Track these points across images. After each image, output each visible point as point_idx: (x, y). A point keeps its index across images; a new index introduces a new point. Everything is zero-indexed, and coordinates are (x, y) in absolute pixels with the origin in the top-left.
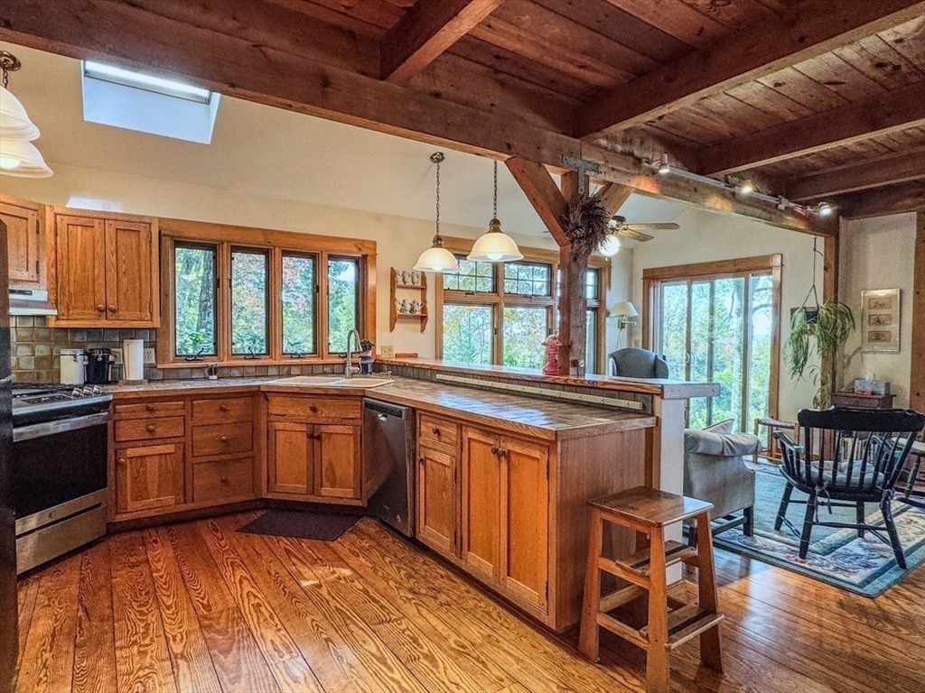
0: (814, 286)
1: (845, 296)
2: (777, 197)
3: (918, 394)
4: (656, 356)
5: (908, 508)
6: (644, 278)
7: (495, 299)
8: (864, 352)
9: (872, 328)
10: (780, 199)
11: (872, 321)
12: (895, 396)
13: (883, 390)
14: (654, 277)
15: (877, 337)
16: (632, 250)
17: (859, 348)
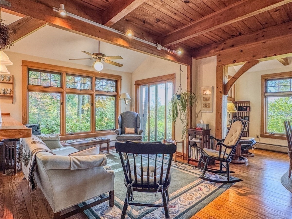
0: (180, 85)
1: (196, 90)
2: (156, 44)
3: (218, 129)
4: (138, 115)
5: (204, 181)
6: (135, 85)
7: (61, 90)
8: (202, 112)
9: (204, 102)
10: (157, 45)
11: (204, 100)
12: (211, 130)
13: (206, 127)
14: (139, 84)
15: (206, 106)
16: (132, 73)
17: (201, 111)
